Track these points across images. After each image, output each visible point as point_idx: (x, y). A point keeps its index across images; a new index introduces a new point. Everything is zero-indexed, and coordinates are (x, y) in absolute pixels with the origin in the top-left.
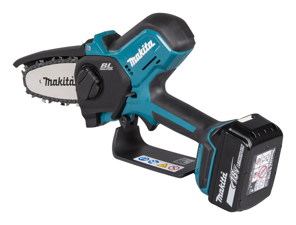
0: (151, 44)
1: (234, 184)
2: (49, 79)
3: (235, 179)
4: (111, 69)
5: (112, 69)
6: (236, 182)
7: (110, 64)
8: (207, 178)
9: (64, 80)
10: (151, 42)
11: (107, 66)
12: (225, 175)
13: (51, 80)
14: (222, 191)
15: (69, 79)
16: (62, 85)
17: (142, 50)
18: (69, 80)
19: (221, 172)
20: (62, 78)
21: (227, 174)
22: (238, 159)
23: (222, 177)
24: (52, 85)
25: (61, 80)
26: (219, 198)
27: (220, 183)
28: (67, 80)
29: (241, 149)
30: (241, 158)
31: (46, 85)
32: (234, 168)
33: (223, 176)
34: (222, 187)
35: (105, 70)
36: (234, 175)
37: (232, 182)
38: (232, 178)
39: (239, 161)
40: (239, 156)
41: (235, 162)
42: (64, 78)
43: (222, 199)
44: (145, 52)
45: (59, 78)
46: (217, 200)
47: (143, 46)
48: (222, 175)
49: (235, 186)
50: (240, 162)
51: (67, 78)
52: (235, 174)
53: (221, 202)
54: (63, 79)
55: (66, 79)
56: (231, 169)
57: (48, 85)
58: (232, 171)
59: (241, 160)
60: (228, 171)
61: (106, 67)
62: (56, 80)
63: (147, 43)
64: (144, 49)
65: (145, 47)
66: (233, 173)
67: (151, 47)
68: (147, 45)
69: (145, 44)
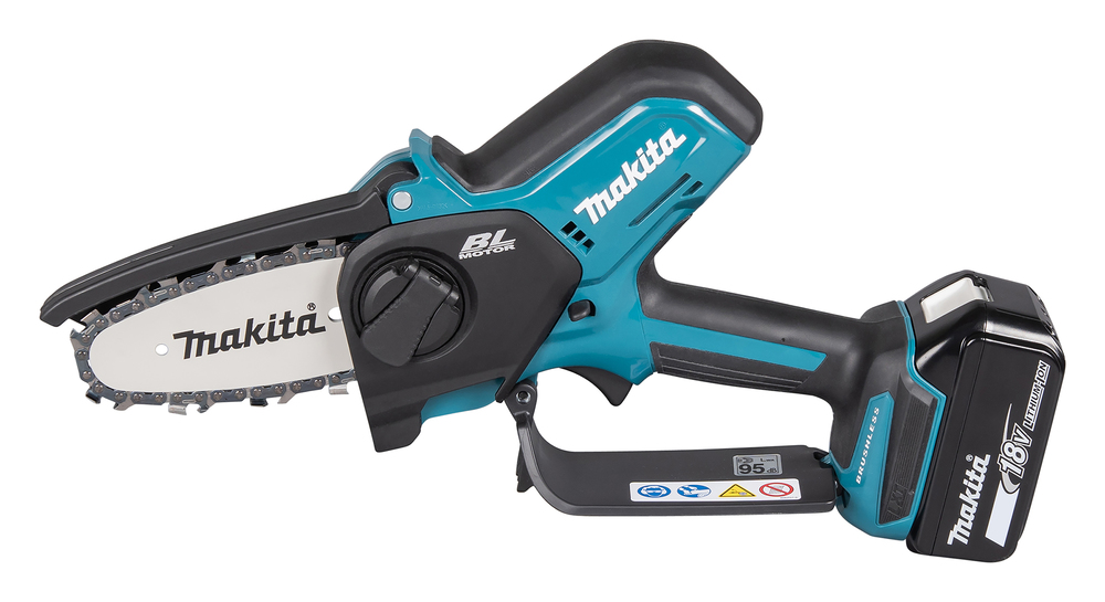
0: (671, 141)
1: (1014, 479)
2: (202, 337)
3: (1015, 463)
4: (510, 245)
5: (512, 247)
6: (1019, 471)
7: (501, 233)
8: (913, 487)
9: (272, 326)
10: (669, 134)
11: (490, 241)
12: (980, 464)
13: (212, 337)
14: (968, 512)
15: (296, 315)
16: (260, 341)
17: (635, 165)
18: (296, 321)
20: (262, 318)
21: (988, 457)
22: (1029, 405)
23: (971, 468)
24: (218, 349)
25: (260, 327)
26: (958, 533)
27: (963, 489)
28: (287, 319)
29: (1037, 376)
30: (1038, 402)
31: (187, 355)
32: (1014, 434)
33: (975, 466)
34: (970, 500)
35: (481, 253)
36: (1013, 454)
37: (1005, 476)
38: (1005, 464)
39: (1031, 411)
40: (1032, 395)
41: (1018, 417)
42: (273, 317)
43: (968, 534)
44: (649, 169)
45: (250, 322)
46: (950, 542)
47: (639, 152)
48: (970, 466)
49: (1015, 484)
50: (1033, 412)
51: (287, 314)
52: (1015, 450)
53: (965, 541)
54: (267, 322)
55: (281, 316)
56: (1005, 440)
57: (199, 353)
58: (1008, 445)
59: (1037, 408)
60: (993, 448)
61: (483, 243)
62: (235, 333)
63: (656, 140)
64: (643, 160)
65: (648, 153)
66: (1010, 450)
67: (671, 148)
68: (656, 146)
69: (649, 143)
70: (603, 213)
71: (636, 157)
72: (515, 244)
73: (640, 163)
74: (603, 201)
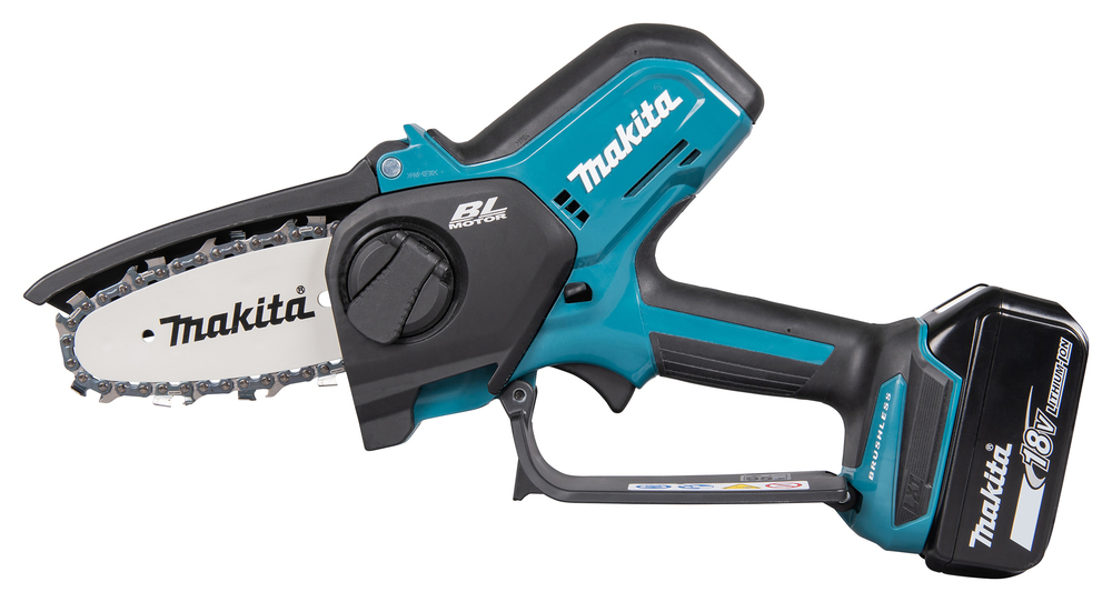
0: (666, 103)
1: (1038, 472)
2: (189, 322)
3: (1039, 455)
4: (501, 214)
5: (504, 217)
6: (1044, 463)
7: (492, 201)
8: (930, 480)
9: (260, 310)
10: (665, 95)
11: (481, 209)
12: (1002, 454)
13: (199, 323)
14: (991, 509)
15: (285, 299)
16: (248, 327)
17: (630, 128)
18: (285, 305)
19: (989, 447)
20: (250, 302)
21: (1009, 446)
22: (1052, 388)
23: (992, 459)
24: (205, 335)
25: (248, 311)
26: (981, 534)
27: (984, 483)
28: (276, 304)
29: (1059, 355)
30: (1062, 385)
31: (174, 342)
32: (1037, 420)
33: (996, 456)
34: (992, 495)
35: (472, 223)
36: (1036, 444)
37: (1029, 469)
38: (1029, 455)
39: (1054, 395)
40: (1054, 376)
41: (1041, 401)
42: (262, 300)
43: (991, 535)
44: (645, 132)
45: (238, 306)
46: (972, 544)
47: (635, 113)
48: (990, 456)
49: (1040, 478)
51: (276, 298)
52: (1039, 439)
53: (989, 544)
54: (255, 306)
55: (269, 300)
56: (1027, 427)
57: (186, 340)
58: (1031, 433)
59: (1060, 391)
60: (1014, 436)
61: (474, 212)
62: (223, 318)
63: (651, 102)
64: (638, 122)
65: (643, 115)
66: (1033, 439)
67: (667, 110)
68: (651, 107)
69: (644, 105)
70: (597, 180)
71: (631, 119)
72: (507, 213)
73: (635, 126)
74: (597, 167)
